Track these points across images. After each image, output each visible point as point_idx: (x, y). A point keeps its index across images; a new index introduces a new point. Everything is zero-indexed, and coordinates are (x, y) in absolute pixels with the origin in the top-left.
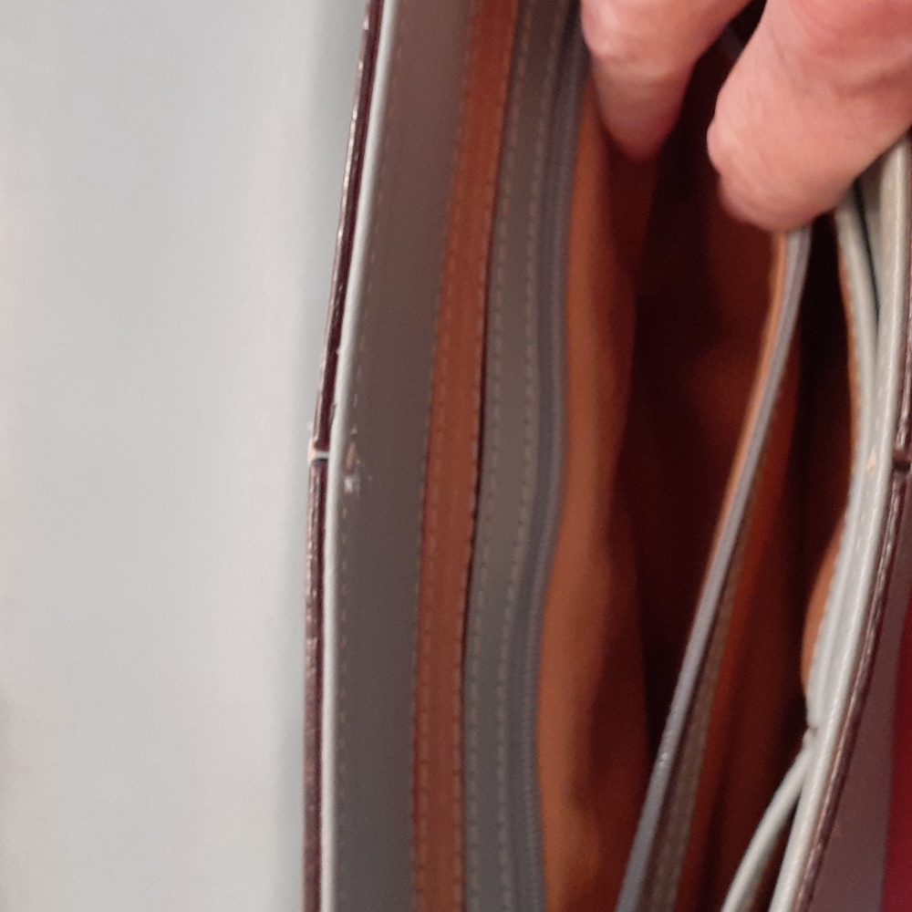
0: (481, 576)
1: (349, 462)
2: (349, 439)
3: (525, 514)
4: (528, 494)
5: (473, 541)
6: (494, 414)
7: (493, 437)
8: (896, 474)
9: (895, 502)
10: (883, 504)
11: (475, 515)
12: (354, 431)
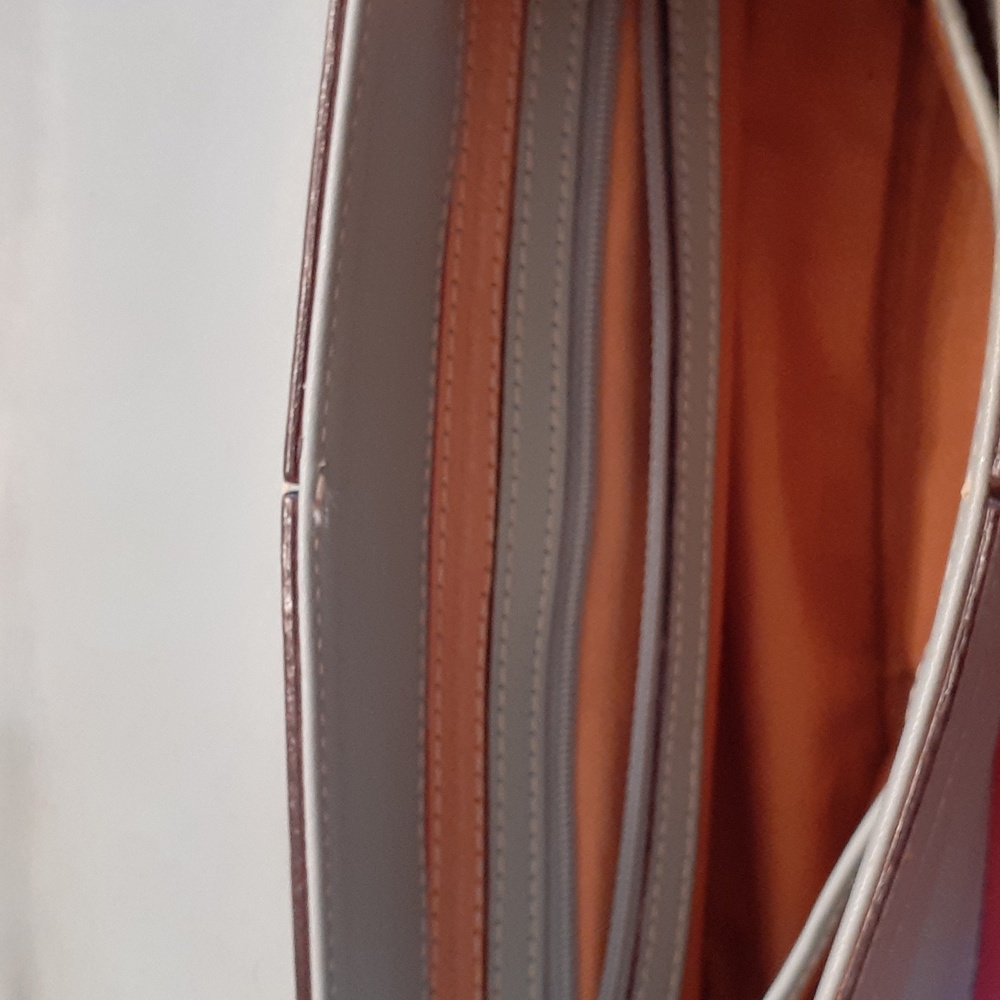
0: (504, 605)
1: (319, 495)
2: (317, 473)
3: (551, 543)
4: (553, 522)
5: (493, 571)
6: (512, 442)
7: (511, 466)
8: (991, 501)
9: (988, 530)
10: (975, 531)
11: (494, 545)
12: (323, 464)
